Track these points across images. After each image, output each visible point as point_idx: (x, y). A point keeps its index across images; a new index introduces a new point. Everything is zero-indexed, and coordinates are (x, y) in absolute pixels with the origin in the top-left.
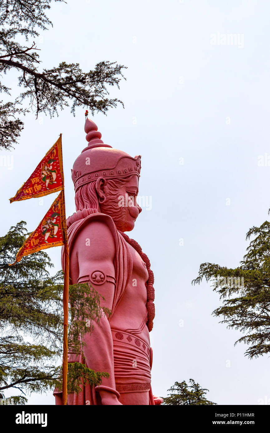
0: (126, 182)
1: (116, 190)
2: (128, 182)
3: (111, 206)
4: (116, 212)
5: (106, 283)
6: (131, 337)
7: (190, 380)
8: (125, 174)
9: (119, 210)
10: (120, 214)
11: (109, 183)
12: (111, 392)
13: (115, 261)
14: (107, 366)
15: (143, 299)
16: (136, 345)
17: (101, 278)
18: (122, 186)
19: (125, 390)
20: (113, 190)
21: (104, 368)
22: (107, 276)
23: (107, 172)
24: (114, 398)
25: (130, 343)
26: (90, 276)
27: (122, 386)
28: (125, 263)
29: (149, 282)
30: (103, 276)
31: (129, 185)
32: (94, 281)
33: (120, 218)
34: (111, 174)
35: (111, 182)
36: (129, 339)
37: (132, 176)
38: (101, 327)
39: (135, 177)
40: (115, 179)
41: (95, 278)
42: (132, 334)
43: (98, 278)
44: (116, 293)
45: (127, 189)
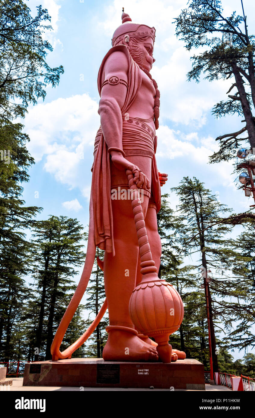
0: (144, 40)
1: (137, 44)
2: (145, 40)
3: (133, 53)
4: (137, 58)
5: (119, 84)
6: (139, 122)
7: (194, 177)
8: (143, 35)
9: (138, 57)
10: (140, 59)
11: (132, 40)
12: (118, 151)
13: (128, 73)
14: (116, 134)
15: (151, 104)
16: (141, 127)
17: (116, 81)
18: (141, 42)
19: (131, 154)
20: (134, 44)
21: (113, 135)
22: (121, 80)
23: (131, 34)
24: (119, 155)
25: (138, 126)
26: (108, 81)
27: (129, 151)
28: (136, 76)
29: (157, 96)
30: (117, 79)
31: (145, 42)
32: (111, 83)
33: (140, 62)
34: (134, 35)
35: (133, 39)
36: (137, 123)
37: (148, 37)
38: (113, 110)
39: (151, 39)
40: (136, 37)
41: (112, 81)
42: (140, 121)
43: (114, 80)
44: (128, 93)
45: (145, 44)
